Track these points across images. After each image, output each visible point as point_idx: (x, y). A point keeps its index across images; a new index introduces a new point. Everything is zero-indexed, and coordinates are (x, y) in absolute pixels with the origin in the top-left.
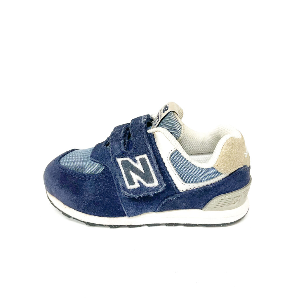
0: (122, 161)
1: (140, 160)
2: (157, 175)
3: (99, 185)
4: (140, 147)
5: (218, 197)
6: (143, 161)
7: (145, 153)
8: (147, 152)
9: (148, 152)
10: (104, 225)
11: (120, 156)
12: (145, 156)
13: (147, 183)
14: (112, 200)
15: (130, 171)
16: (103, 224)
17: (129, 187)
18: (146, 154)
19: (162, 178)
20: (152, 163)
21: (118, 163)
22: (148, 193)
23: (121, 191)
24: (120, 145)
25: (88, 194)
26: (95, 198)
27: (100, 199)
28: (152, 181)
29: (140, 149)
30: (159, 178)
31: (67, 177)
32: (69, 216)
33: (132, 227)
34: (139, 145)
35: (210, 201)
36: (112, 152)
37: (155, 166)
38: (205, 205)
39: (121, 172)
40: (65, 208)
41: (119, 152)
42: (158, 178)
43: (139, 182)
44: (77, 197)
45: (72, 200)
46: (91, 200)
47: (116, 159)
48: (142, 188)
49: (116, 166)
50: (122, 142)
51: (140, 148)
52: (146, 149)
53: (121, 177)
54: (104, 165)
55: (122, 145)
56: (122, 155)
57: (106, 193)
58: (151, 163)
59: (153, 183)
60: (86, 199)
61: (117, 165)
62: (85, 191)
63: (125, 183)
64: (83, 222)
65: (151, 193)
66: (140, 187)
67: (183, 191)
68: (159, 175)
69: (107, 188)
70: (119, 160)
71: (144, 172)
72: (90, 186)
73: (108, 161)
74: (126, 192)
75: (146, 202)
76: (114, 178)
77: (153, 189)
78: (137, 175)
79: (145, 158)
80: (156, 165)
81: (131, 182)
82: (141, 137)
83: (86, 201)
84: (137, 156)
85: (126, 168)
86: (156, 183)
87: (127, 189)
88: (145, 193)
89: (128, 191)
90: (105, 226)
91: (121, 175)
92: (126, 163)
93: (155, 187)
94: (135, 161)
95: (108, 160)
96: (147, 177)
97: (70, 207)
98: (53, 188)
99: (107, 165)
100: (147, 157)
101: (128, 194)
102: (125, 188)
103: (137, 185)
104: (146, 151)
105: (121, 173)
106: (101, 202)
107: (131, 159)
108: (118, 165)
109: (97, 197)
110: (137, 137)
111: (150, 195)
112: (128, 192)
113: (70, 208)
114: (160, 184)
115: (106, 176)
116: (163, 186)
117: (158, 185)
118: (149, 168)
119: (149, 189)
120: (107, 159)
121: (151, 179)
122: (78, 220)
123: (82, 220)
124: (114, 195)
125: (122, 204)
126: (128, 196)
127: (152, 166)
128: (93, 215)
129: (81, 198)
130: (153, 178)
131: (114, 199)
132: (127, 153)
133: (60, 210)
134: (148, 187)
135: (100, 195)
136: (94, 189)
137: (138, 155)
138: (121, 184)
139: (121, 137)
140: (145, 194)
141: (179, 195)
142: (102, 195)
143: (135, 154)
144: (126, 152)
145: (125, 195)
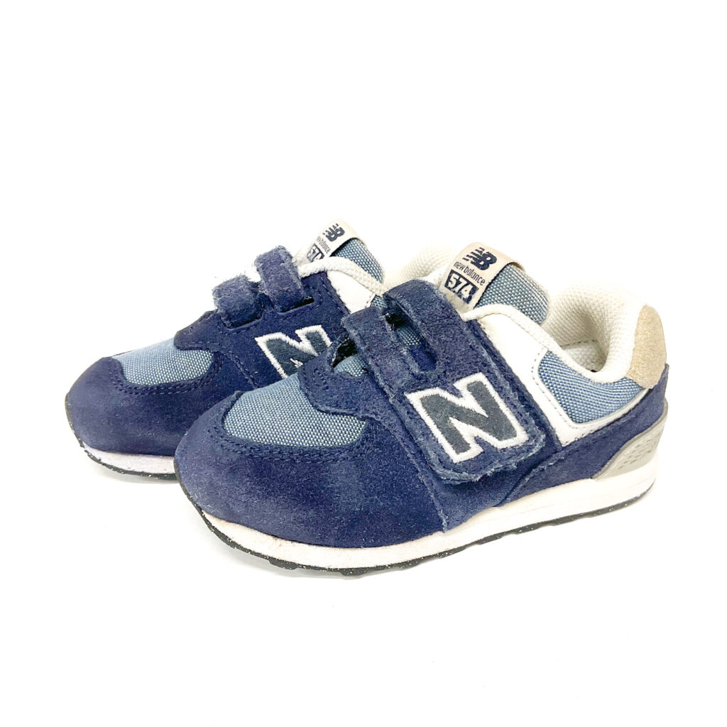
0: (422, 399)
1: (468, 388)
2: (519, 416)
3: (369, 468)
4: (461, 358)
5: (632, 442)
6: (477, 390)
7: (478, 370)
8: (483, 367)
9: (485, 366)
10: (389, 566)
11: (414, 388)
12: (480, 377)
13: (500, 439)
14: (410, 498)
15: (451, 418)
16: (386, 563)
17: (457, 458)
18: (480, 371)
19: (533, 422)
20: (500, 390)
21: (412, 406)
22: (504, 462)
23: (437, 471)
24: (404, 361)
25: (347, 498)
26: (368, 502)
27: (382, 504)
28: (510, 432)
29: (461, 362)
30: (527, 423)
31: (273, 466)
32: (291, 566)
33: (449, 555)
34: (457, 353)
35: (617, 454)
36: (385, 380)
37: (511, 397)
38: (603, 466)
39: (426, 425)
40: (280, 545)
41: (407, 377)
42: (524, 422)
43: (478, 441)
44: (318, 511)
45: (303, 522)
46: (357, 509)
47: (405, 398)
48: (488, 454)
49: (408, 413)
50: (405, 353)
51: (462, 360)
52: (478, 360)
53: (427, 438)
54: (363, 419)
55: (409, 359)
56: (419, 383)
57: (392, 485)
58: (498, 392)
59: (515, 436)
60: (343, 510)
61: (411, 411)
62: (336, 491)
63: (444, 451)
64: (336, 570)
65: (511, 461)
66: (484, 452)
67: (567, 444)
68: (523, 415)
69: (391, 473)
70: (415, 398)
71: (487, 416)
72: (346, 475)
73: (375, 405)
74: (449, 472)
75: (489, 486)
76: (402, 444)
77: (516, 451)
78: (470, 426)
79: (481, 383)
80: (511, 393)
81: (460, 445)
82: (454, 334)
83: (344, 515)
84: (458, 379)
85: (439, 415)
86: (521, 437)
87: (452, 463)
88: (498, 464)
89: (456, 468)
90: (392, 566)
91: (427, 432)
92: (434, 401)
93: (520, 445)
94: (456, 393)
95: (374, 403)
96: (497, 425)
97: (293, 541)
98: (237, 503)
99: (374, 416)
100: (486, 379)
101: (456, 476)
102: (445, 462)
103: (475, 450)
104: (480, 364)
105: (427, 428)
106: (384, 508)
107: (444, 389)
108: (414, 409)
109: (372, 501)
110: (444, 336)
111: (510, 466)
112: (456, 472)
113: (295, 543)
114: (533, 436)
115: (379, 443)
116: (541, 440)
117: (527, 439)
118: (496, 404)
119: (505, 453)
120: (367, 400)
121: (508, 428)
122: (320, 569)
123: (333, 567)
124: (414, 486)
125: (437, 504)
126: (459, 481)
127: (502, 398)
128: (365, 547)
129: (331, 511)
130: (513, 425)
131: (415, 495)
132: (430, 376)
133: (263, 556)
134: (504, 450)
135: (378, 494)
136: (360, 481)
137: (461, 378)
138: (433, 456)
139: (392, 342)
140: (497, 467)
141: (561, 455)
142: (385, 492)
143: (452, 376)
144: (426, 376)
145: (452, 478)
